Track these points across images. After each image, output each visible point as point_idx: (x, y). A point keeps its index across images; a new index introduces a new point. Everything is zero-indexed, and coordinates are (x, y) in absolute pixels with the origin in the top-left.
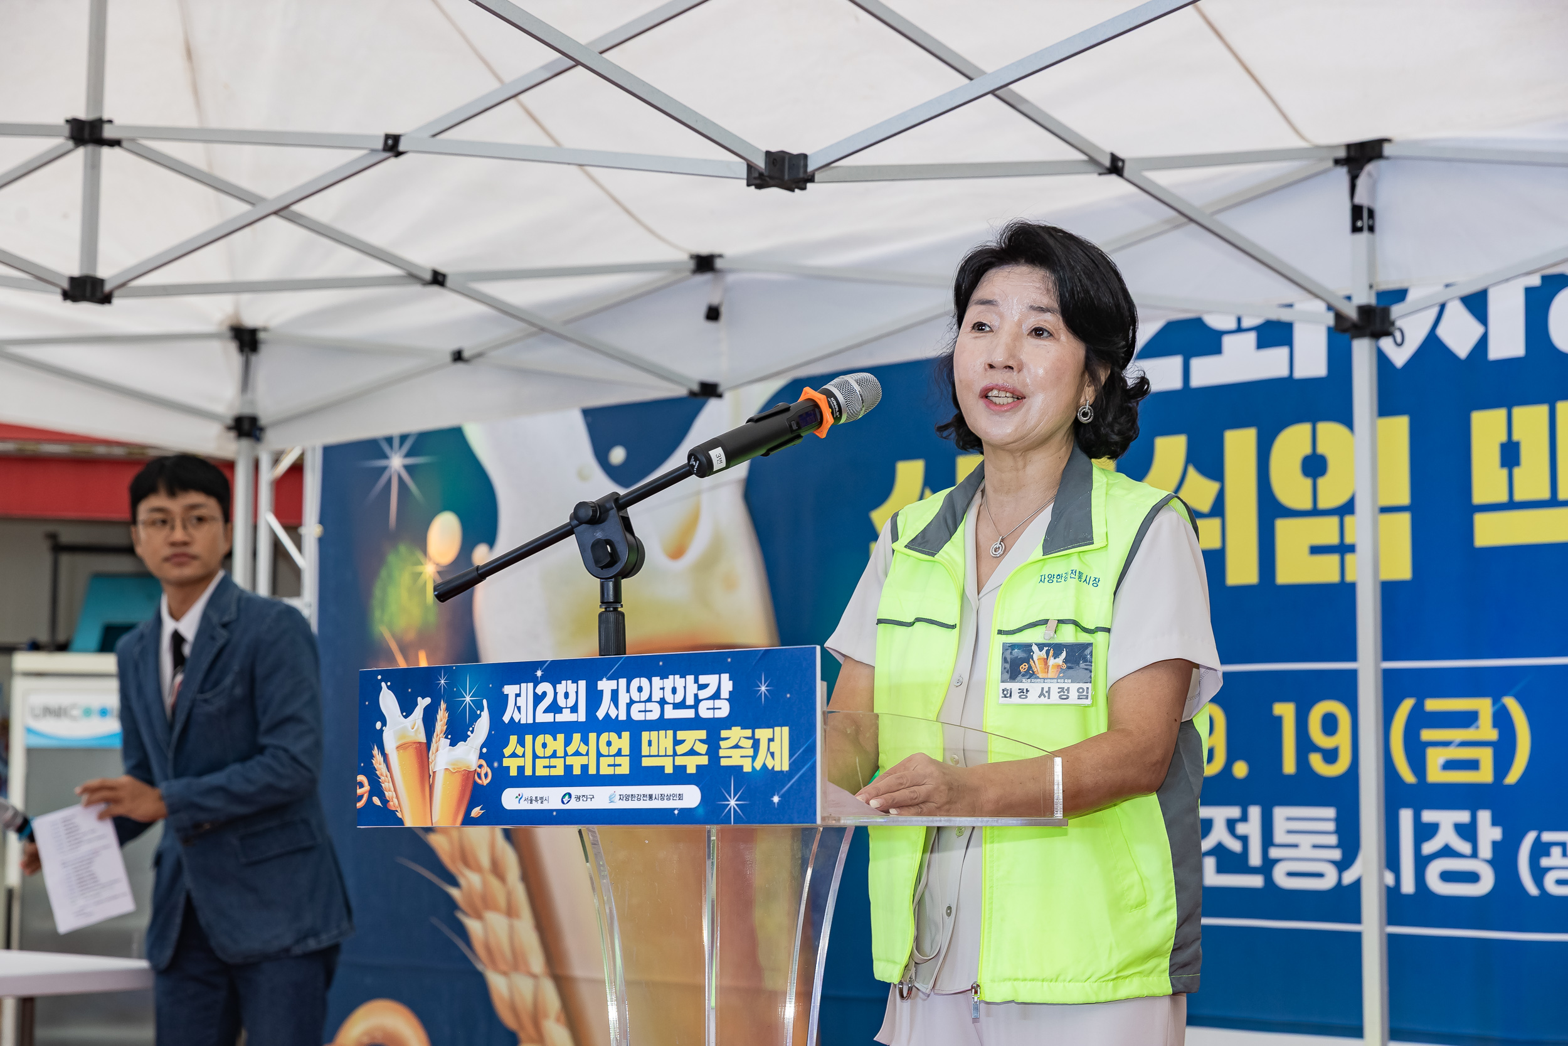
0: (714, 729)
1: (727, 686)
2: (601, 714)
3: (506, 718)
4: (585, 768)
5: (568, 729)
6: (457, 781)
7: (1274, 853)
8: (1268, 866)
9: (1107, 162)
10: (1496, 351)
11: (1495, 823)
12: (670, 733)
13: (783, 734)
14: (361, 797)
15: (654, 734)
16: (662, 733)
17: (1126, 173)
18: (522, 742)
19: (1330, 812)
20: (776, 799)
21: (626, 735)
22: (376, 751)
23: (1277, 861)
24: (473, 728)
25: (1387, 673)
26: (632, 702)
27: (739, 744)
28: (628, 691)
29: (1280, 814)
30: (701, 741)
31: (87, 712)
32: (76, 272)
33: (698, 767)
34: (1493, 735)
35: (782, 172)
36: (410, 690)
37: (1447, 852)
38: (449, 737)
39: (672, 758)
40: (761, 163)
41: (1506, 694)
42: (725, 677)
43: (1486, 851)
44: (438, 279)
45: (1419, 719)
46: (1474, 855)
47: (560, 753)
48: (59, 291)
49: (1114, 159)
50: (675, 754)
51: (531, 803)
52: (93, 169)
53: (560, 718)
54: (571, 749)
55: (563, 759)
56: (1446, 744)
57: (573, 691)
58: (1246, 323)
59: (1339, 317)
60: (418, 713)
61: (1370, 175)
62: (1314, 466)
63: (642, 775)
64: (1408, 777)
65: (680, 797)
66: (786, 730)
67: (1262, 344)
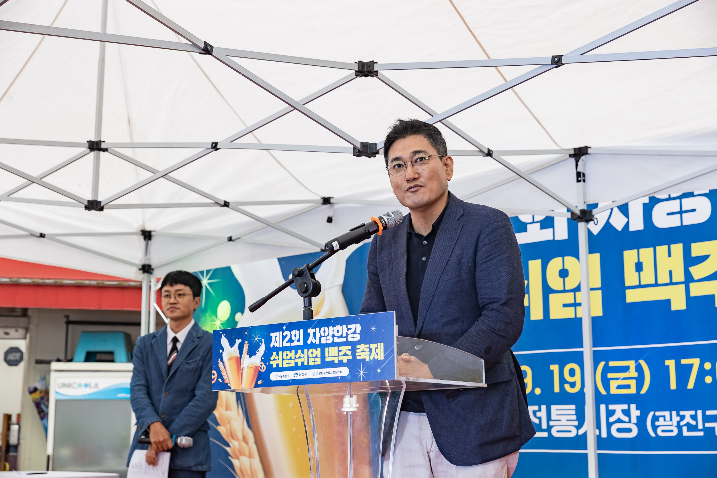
0: (354, 345)
1: (359, 328)
2: (309, 342)
3: (271, 346)
4: (303, 363)
5: (296, 349)
6: (252, 371)
7: (551, 423)
8: (549, 428)
9: (486, 152)
10: (632, 228)
11: (637, 409)
12: (337, 348)
13: (381, 345)
14: (214, 379)
15: (330, 348)
16: (333, 348)
17: (493, 156)
18: (278, 354)
19: (573, 407)
20: (379, 371)
21: (319, 349)
22: (220, 361)
23: (553, 426)
24: (258, 350)
25: (594, 352)
26: (321, 336)
27: (364, 350)
28: (320, 332)
29: (554, 408)
30: (349, 350)
31: (80, 385)
32: (90, 199)
33: (348, 360)
34: (636, 375)
35: (367, 150)
36: (233, 337)
37: (619, 421)
38: (249, 354)
39: (337, 357)
40: (359, 146)
41: (640, 359)
42: (358, 325)
43: (634, 420)
44: (226, 204)
45: (607, 370)
46: (630, 421)
47: (293, 358)
48: (84, 206)
49: (489, 150)
50: (339, 356)
51: (282, 377)
52: (97, 160)
53: (293, 344)
54: (297, 356)
55: (294, 360)
56: (617, 379)
57: (298, 334)
58: (535, 220)
59: (573, 214)
60: (236, 345)
61: (583, 160)
62: (564, 273)
63: (325, 364)
64: (603, 392)
65: (341, 372)
66: (382, 344)
67: (542, 228)
